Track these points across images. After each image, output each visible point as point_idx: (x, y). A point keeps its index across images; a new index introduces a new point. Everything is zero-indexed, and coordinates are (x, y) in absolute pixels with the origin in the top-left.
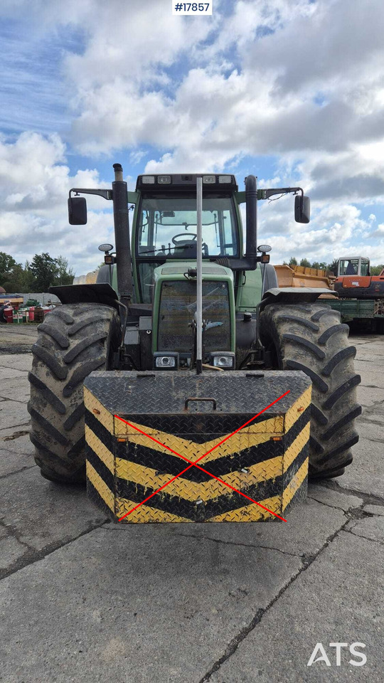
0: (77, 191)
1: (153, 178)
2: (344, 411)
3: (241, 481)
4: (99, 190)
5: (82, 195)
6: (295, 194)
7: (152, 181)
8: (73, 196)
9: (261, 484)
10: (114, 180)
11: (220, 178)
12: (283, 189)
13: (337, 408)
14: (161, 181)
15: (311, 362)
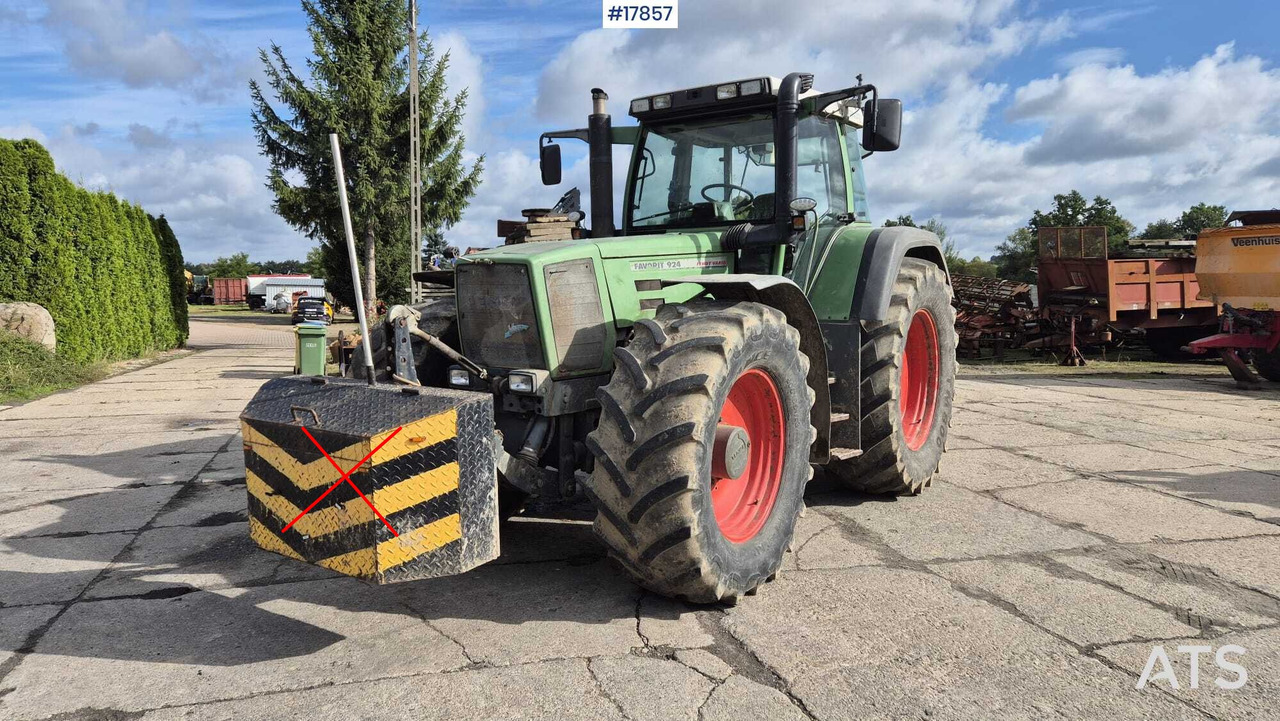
0: (550, 136)
1: (647, 102)
2: (656, 480)
3: (339, 520)
4: (577, 131)
5: (555, 141)
7: (645, 106)
8: (546, 143)
9: (356, 527)
10: (592, 113)
11: (743, 86)
12: (844, 91)
13: (647, 472)
14: (659, 104)
15: (626, 394)
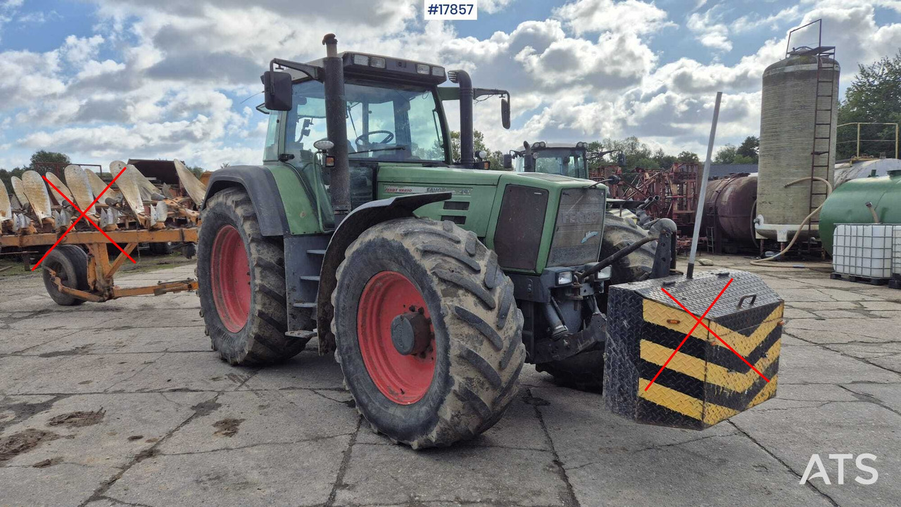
1: (367, 58)
3: (763, 366)
6: (502, 97)
7: (364, 62)
11: (434, 69)
14: (377, 64)
